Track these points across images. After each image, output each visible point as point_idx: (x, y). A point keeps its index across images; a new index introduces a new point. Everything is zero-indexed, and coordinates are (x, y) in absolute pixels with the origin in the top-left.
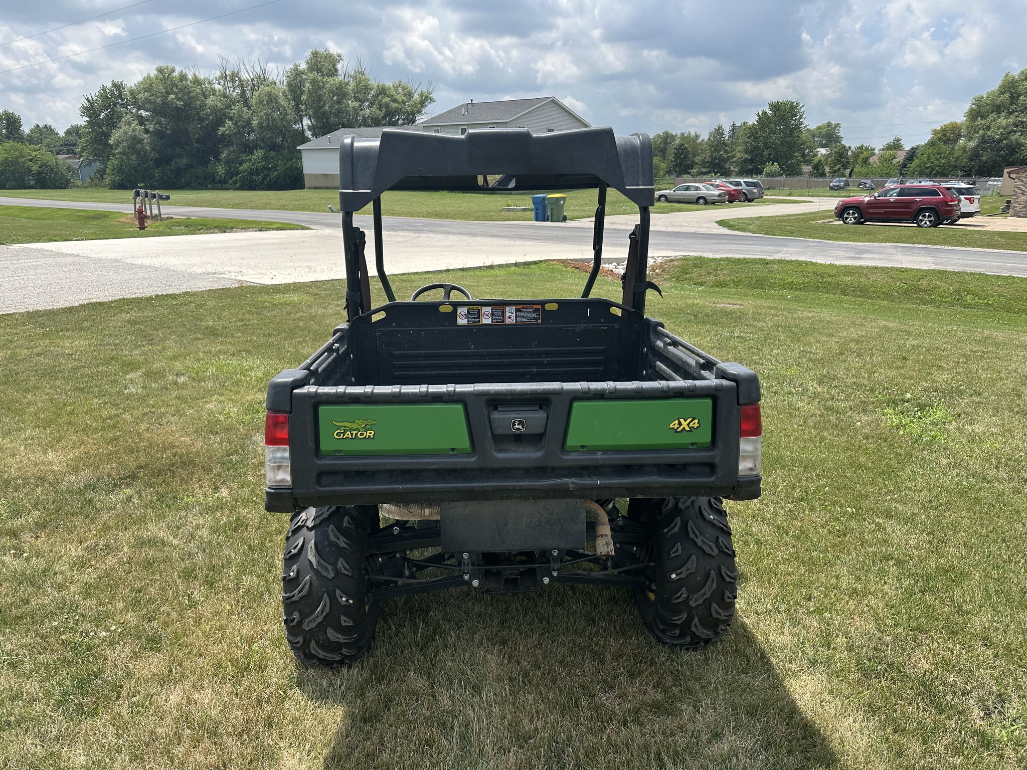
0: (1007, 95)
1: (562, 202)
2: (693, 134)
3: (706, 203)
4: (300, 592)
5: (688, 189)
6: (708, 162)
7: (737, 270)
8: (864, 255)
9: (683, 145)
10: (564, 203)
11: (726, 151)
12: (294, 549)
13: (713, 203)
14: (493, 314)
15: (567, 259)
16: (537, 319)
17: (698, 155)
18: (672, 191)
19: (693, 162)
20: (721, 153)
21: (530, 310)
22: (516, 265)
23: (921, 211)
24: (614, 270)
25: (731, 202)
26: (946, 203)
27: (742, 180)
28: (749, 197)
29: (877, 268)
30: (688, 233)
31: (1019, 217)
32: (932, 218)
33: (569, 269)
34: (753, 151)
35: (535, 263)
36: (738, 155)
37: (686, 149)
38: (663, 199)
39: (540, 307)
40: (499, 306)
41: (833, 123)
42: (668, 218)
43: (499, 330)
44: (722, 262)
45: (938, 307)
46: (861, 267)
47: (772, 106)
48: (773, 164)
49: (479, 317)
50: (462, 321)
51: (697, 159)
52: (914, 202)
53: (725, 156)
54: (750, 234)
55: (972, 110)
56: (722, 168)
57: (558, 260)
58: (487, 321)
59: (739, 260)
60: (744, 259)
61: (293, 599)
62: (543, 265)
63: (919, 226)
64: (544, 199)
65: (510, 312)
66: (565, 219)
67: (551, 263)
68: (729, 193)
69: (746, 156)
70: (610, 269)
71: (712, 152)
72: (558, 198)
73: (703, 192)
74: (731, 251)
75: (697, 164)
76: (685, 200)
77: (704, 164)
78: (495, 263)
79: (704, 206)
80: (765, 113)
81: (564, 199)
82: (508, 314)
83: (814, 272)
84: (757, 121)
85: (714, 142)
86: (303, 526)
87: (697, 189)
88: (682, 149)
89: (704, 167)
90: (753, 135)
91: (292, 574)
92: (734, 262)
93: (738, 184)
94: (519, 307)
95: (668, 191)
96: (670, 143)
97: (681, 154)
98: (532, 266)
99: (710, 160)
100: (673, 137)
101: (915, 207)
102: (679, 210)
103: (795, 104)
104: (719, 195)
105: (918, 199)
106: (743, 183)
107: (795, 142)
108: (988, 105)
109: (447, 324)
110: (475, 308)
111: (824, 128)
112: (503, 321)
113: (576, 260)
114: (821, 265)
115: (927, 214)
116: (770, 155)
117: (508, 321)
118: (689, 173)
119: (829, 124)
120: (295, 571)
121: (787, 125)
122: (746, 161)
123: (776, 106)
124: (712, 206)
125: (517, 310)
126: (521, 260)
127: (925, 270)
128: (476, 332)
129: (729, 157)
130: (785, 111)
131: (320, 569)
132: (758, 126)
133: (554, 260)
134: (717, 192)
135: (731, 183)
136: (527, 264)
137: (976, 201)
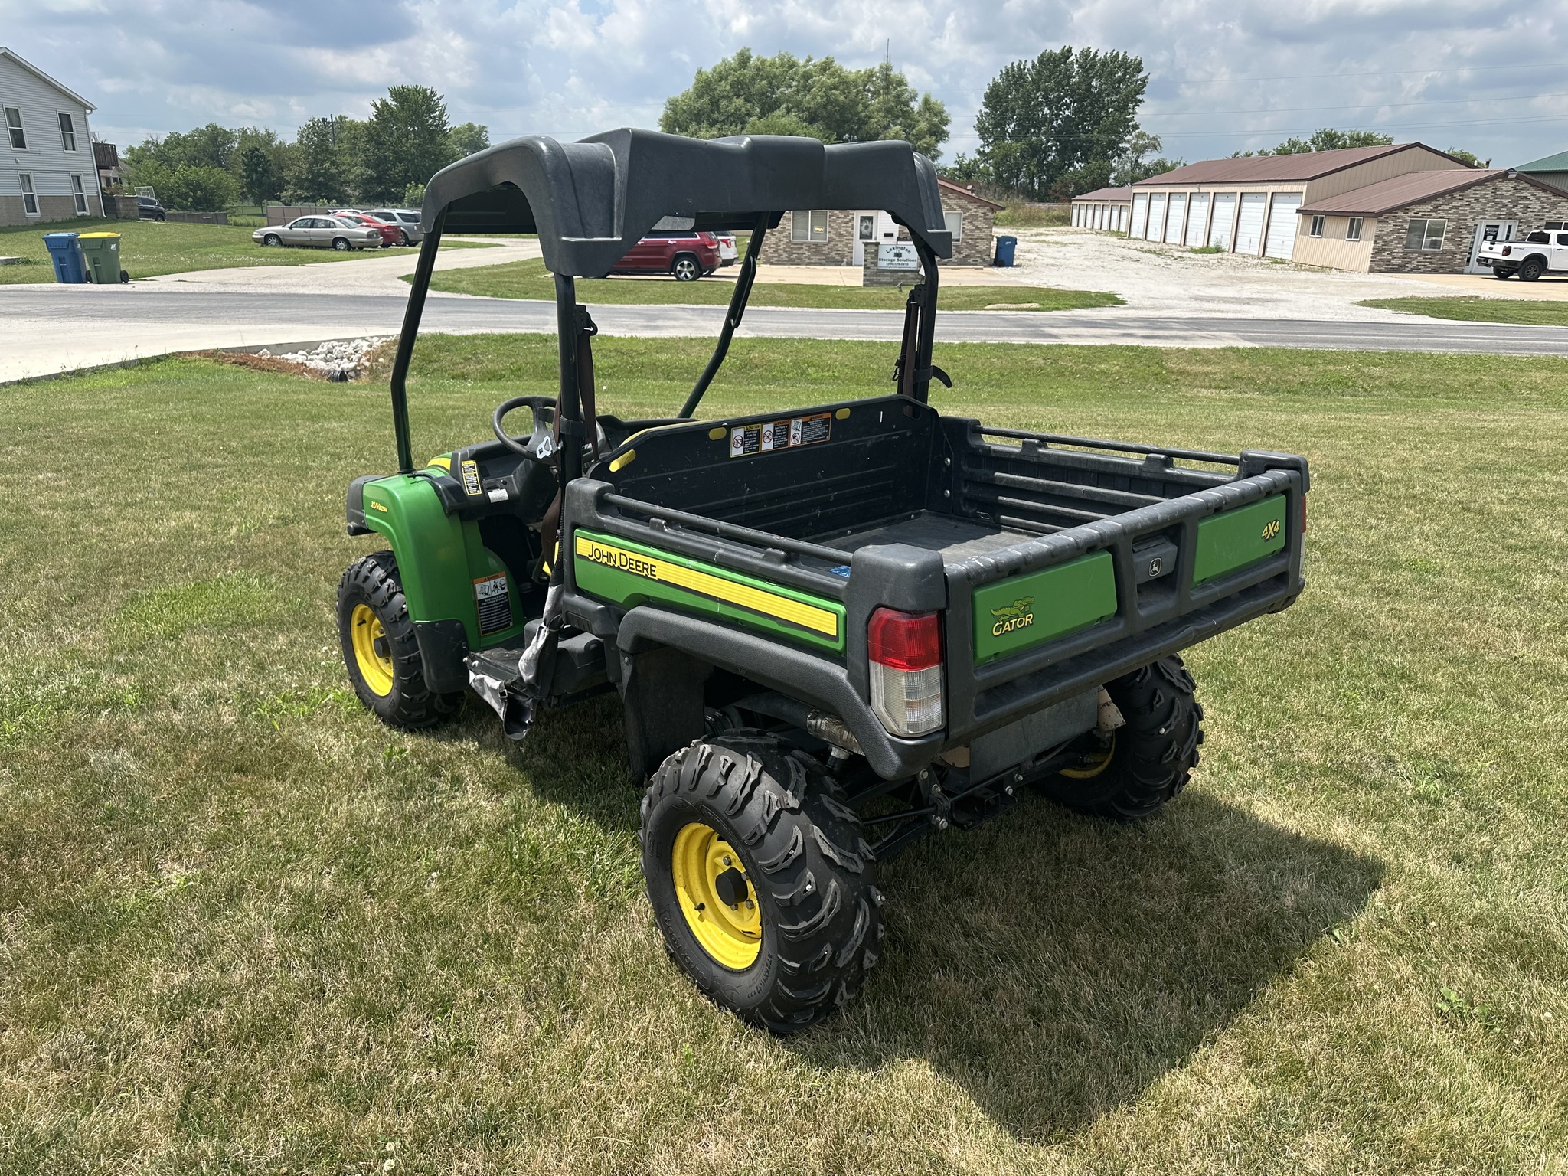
0: (706, 100)
1: (113, 247)
2: (262, 131)
3: (350, 247)
4: (830, 910)
5: (313, 224)
6: (307, 179)
7: (508, 353)
8: (660, 323)
9: (257, 149)
10: (118, 247)
11: (333, 163)
12: (794, 849)
13: (361, 248)
14: (775, 434)
15: (217, 350)
16: (825, 434)
17: (287, 167)
18: (286, 228)
19: (280, 179)
20: (327, 165)
21: (818, 422)
22: (125, 365)
23: (678, 258)
24: (308, 363)
25: (385, 245)
26: (706, 246)
27: (395, 212)
28: (410, 238)
29: (692, 339)
30: (376, 297)
31: (772, 264)
32: (692, 268)
33: (227, 366)
34: (379, 165)
35: (158, 359)
36: (357, 170)
37: (263, 156)
38: (273, 240)
39: (829, 415)
40: (781, 420)
41: (476, 125)
42: (312, 273)
43: (783, 455)
44: (478, 342)
45: (784, 385)
46: (671, 339)
47: (395, 93)
48: (416, 186)
49: (757, 442)
50: (737, 451)
51: (287, 175)
52: (667, 245)
53: (333, 170)
54: (469, 296)
55: (667, 117)
56: (334, 190)
57: (200, 352)
58: (767, 446)
59: (502, 337)
60: (510, 336)
61: (822, 925)
62: (175, 362)
63: (679, 279)
64: (72, 241)
65: (796, 427)
66: (124, 278)
67: (189, 358)
68: (381, 231)
69: (370, 172)
70: (300, 361)
71: (311, 164)
72: (103, 240)
73: (341, 230)
74: (487, 324)
75: (288, 183)
76: (313, 243)
77: (299, 183)
78: (85, 365)
79: (347, 254)
80: (384, 104)
81: (116, 240)
82: (793, 432)
83: (616, 350)
84: (376, 116)
85: (310, 147)
86: (781, 811)
87: (328, 224)
88: (257, 156)
89: (301, 188)
90: (372, 139)
91: (809, 887)
92: (496, 341)
93: (389, 217)
94: (807, 419)
95: (279, 228)
96: (224, 144)
97: (257, 165)
98: (155, 366)
99: (310, 176)
100: (227, 136)
101: (669, 252)
102: (317, 261)
103: (429, 92)
104: (369, 236)
105: (671, 241)
106: (397, 216)
107: (440, 152)
108: (685, 111)
109: (716, 458)
110: (754, 427)
111: (465, 132)
112: (786, 443)
113: (233, 350)
114: (619, 339)
115: (686, 262)
116: (407, 171)
117: (792, 443)
118: (278, 199)
119: (471, 127)
120: (813, 880)
121: (423, 123)
122: (370, 179)
123: (400, 94)
124: (360, 253)
125: (804, 424)
126: (132, 356)
127: (747, 339)
128: (755, 463)
129: (340, 172)
130: (416, 102)
131: (847, 865)
132: (377, 124)
133: (191, 353)
134: (365, 231)
135: (378, 215)
136: (144, 363)
137: (733, 243)
